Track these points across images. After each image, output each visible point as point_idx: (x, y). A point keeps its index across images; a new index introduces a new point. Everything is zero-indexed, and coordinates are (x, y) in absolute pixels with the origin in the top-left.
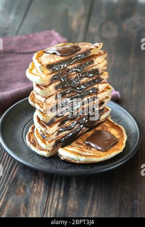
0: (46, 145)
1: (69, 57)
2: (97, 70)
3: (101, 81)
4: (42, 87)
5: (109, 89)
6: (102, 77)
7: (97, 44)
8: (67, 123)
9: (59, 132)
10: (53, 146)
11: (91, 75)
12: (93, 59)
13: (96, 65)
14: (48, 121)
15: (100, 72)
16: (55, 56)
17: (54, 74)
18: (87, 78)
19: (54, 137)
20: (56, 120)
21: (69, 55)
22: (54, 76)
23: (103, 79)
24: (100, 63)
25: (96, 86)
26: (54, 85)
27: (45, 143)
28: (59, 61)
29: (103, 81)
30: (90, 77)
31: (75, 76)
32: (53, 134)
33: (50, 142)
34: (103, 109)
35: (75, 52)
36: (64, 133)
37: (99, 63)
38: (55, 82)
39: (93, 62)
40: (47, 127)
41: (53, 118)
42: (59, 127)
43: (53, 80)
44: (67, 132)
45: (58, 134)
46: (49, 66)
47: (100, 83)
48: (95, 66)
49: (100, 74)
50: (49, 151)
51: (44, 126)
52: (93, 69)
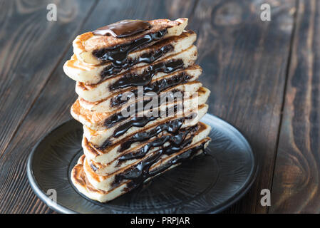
0: (99, 181)
1: (131, 39)
2: (180, 62)
3: (189, 78)
4: (87, 87)
5: (204, 92)
6: (190, 72)
7: (179, 20)
8: (133, 146)
9: (121, 161)
10: (112, 184)
11: (170, 69)
12: (173, 43)
13: (179, 53)
14: (100, 143)
15: (186, 64)
16: (109, 38)
17: (105, 66)
18: (163, 74)
19: (112, 168)
20: (114, 142)
21: (132, 36)
22: (106, 69)
23: (193, 77)
24: (185, 50)
25: (180, 87)
26: (106, 83)
27: (97, 179)
28: (113, 46)
29: (193, 79)
30: (169, 72)
31: (143, 69)
32: (109, 164)
33: (105, 178)
34: (196, 126)
35: (141, 32)
36: (130, 162)
37: (183, 51)
38: (108, 79)
39: (173, 48)
40: (100, 153)
41: (109, 138)
42: (119, 154)
43: (104, 75)
44: (135, 161)
45: (118, 165)
46: (98, 53)
47: (186, 83)
48: (176, 55)
49: (185, 69)
50: (104, 192)
51: (94, 151)
52: (173, 60)
